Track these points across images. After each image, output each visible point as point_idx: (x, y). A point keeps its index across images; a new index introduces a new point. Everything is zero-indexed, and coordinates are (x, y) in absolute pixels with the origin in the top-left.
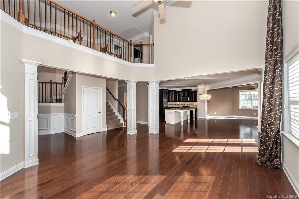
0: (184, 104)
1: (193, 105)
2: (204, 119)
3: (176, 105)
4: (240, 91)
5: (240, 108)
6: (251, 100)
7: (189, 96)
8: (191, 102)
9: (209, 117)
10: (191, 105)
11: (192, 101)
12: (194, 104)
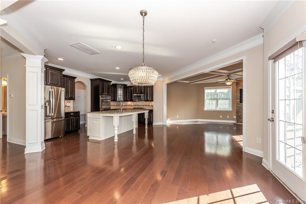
0: (137, 104)
1: (148, 106)
2: (162, 126)
3: (126, 105)
4: (205, 88)
5: (205, 109)
6: (217, 100)
7: (143, 93)
8: (145, 101)
9: (169, 122)
10: (146, 106)
11: (147, 100)
12: (151, 105)
